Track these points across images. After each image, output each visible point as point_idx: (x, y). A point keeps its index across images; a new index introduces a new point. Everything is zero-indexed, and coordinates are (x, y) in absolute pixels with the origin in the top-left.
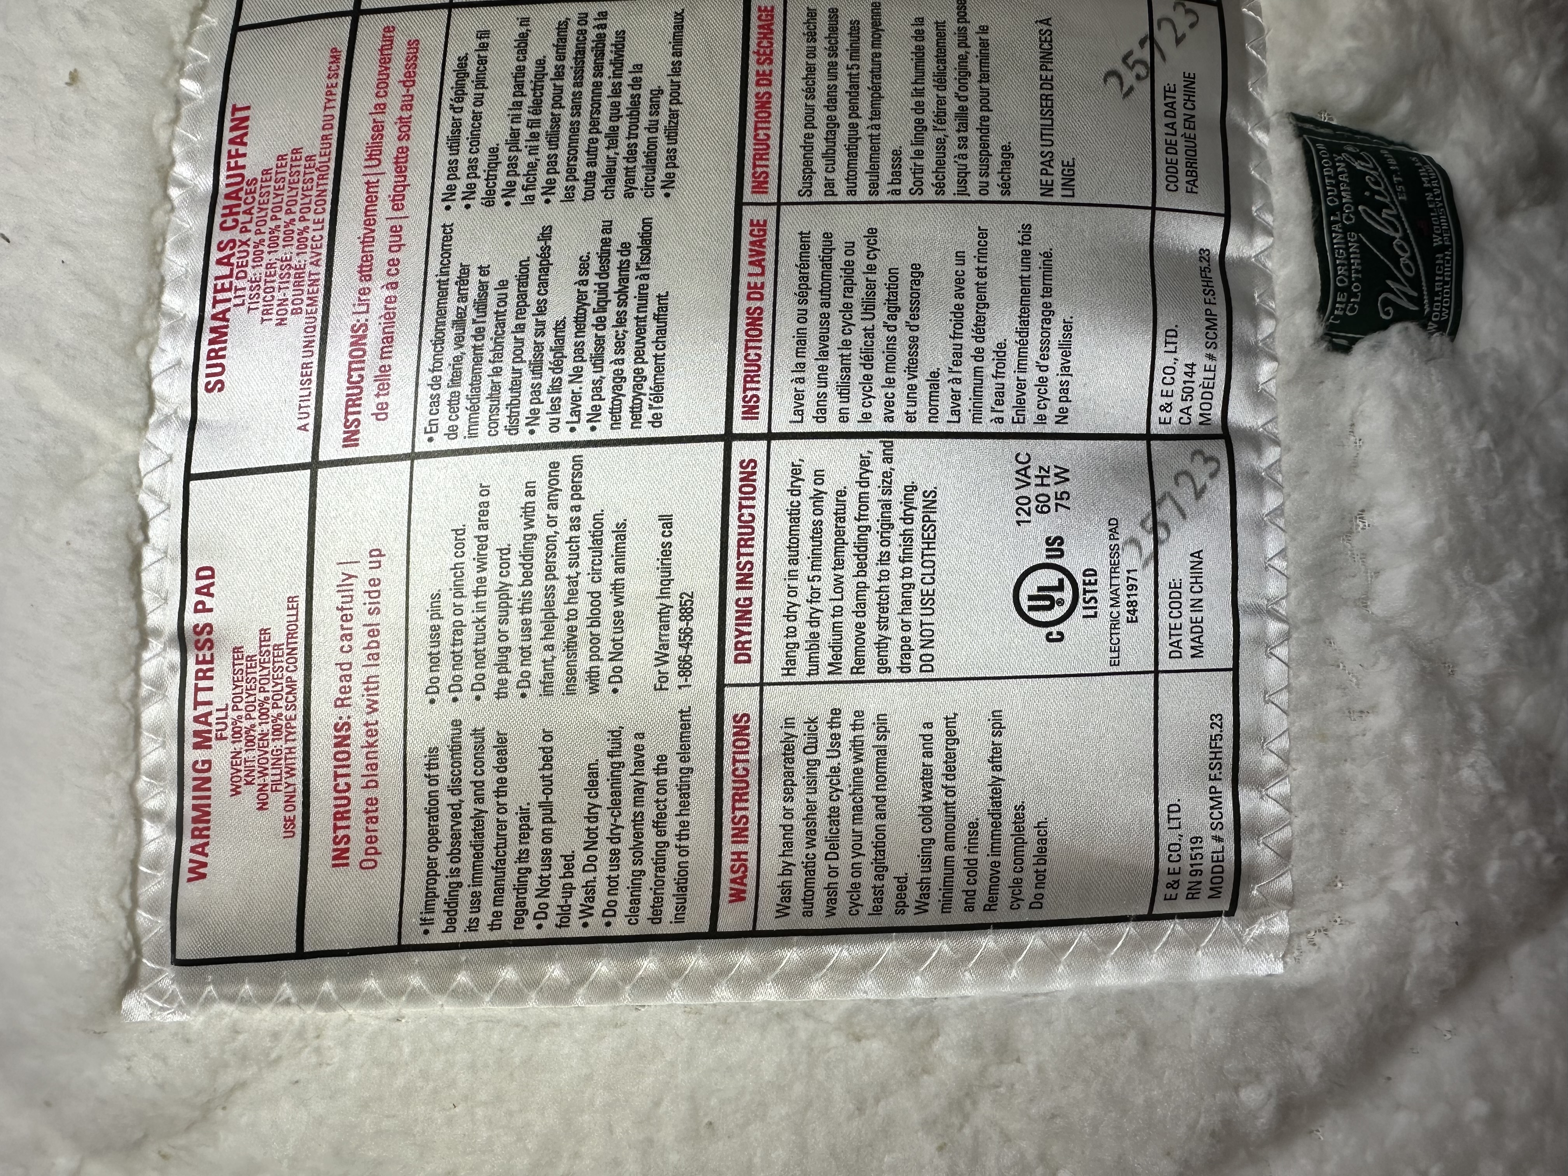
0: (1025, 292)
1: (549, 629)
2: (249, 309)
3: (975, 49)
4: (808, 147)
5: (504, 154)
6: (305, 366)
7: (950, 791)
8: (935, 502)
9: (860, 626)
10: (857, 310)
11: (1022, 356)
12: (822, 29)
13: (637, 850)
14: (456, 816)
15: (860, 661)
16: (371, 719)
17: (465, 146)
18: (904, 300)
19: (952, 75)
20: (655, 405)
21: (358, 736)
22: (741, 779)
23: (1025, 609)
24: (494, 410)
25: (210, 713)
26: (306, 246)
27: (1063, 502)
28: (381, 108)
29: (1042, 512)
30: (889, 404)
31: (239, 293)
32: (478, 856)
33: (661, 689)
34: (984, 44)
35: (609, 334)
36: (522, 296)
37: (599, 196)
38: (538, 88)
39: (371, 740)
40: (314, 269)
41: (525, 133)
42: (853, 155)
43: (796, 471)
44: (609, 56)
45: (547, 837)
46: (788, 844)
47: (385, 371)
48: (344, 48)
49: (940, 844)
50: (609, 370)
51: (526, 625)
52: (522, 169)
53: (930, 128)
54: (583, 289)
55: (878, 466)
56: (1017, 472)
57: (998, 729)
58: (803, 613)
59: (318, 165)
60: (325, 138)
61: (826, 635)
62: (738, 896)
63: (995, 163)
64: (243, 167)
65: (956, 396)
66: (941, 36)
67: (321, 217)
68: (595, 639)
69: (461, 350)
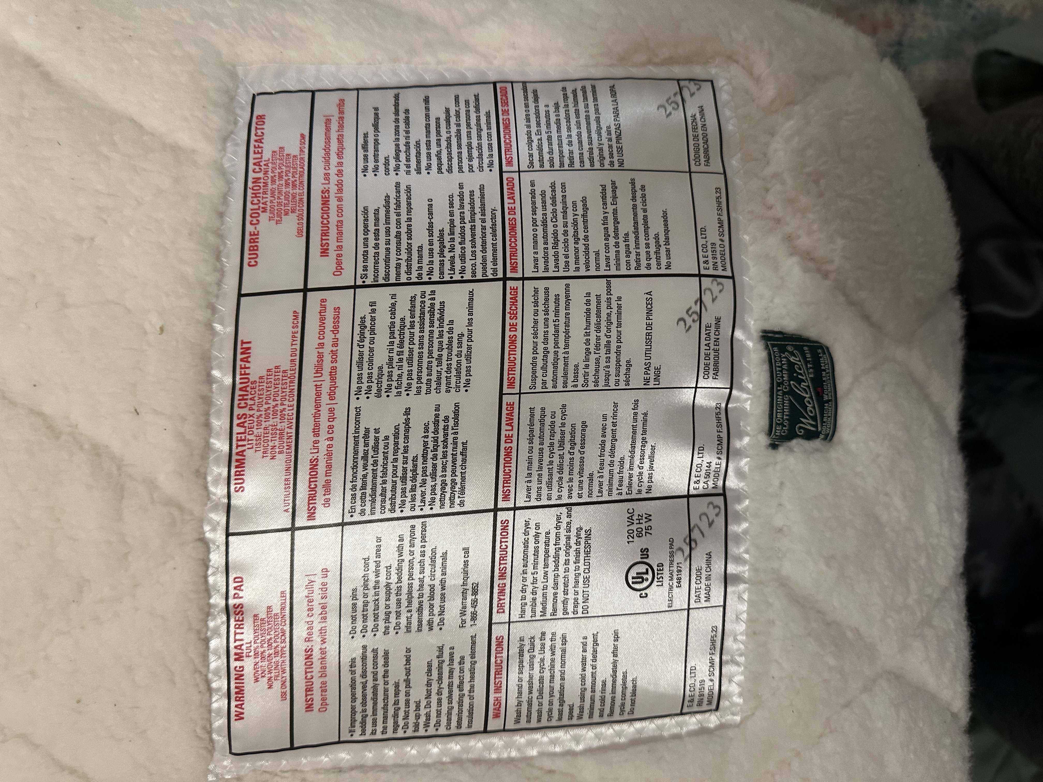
0: (634, 433)
1: (410, 603)
2: (256, 451)
3: (615, 310)
4: (534, 364)
5: (386, 370)
6: (286, 480)
7: (594, 667)
8: (590, 534)
9: (555, 594)
10: (556, 445)
11: (631, 463)
12: (541, 301)
13: (450, 697)
14: (364, 687)
15: (555, 610)
16: (323, 646)
17: (366, 365)
18: (578, 440)
19: (604, 324)
20: (461, 496)
21: (316, 654)
22: (499, 666)
23: (631, 583)
24: (383, 501)
25: (242, 645)
26: (285, 419)
27: (649, 531)
28: (321, 345)
29: (639, 537)
30: (570, 490)
31: (250, 442)
32: (375, 704)
33: (462, 627)
34: (619, 307)
35: (439, 463)
36: (396, 444)
37: (433, 392)
38: (402, 334)
39: (323, 656)
40: (289, 431)
41: (396, 358)
42: (555, 367)
43: (527, 524)
44: (437, 316)
45: (407, 694)
46: (520, 693)
47: (328, 482)
48: (300, 311)
49: (589, 689)
50: (439, 481)
51: (399, 602)
52: (395, 377)
53: (593, 353)
54: (426, 440)
55: (565, 520)
56: (628, 518)
57: (616, 638)
58: (530, 589)
59: (289, 376)
60: (292, 361)
61: (539, 600)
62: (497, 716)
63: (623, 370)
64: (248, 374)
65: (601, 484)
66: (599, 302)
67: (292, 403)
68: (431, 606)
69: (366, 471)
